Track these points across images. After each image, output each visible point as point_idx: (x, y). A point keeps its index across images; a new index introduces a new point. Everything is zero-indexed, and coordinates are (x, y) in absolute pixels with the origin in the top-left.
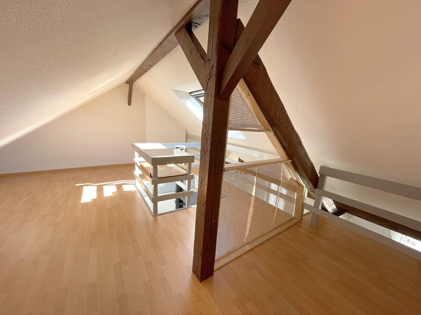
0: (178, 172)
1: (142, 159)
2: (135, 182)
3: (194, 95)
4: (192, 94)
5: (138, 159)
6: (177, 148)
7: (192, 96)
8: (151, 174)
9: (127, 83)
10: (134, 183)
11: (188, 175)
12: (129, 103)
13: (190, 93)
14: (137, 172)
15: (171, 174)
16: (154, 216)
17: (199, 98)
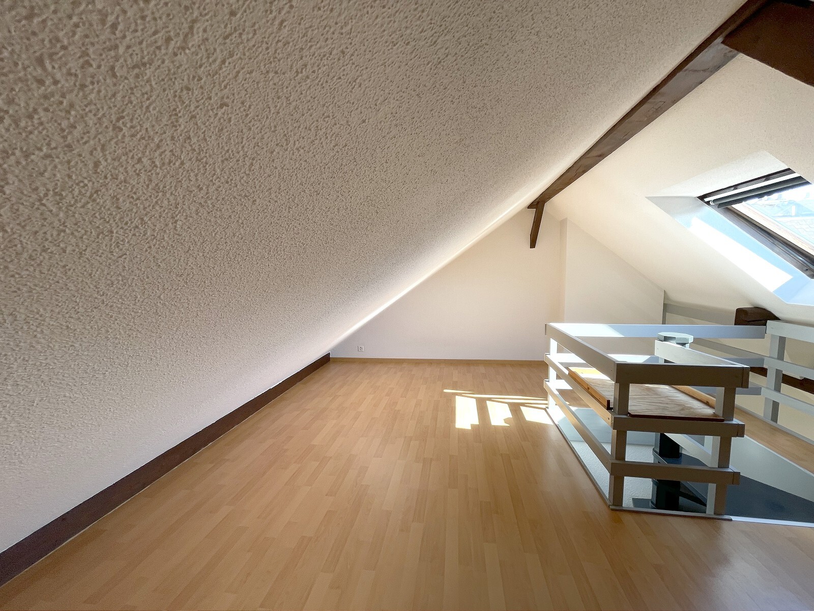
0: (684, 408)
1: (572, 358)
2: (546, 404)
3: (714, 201)
4: (706, 200)
5: (557, 357)
6: (666, 339)
7: (708, 203)
8: (609, 402)
9: (531, 206)
10: (544, 406)
11: (723, 421)
12: (533, 245)
13: (702, 198)
14: (554, 384)
15: (664, 409)
16: (612, 510)
17: (734, 206)
